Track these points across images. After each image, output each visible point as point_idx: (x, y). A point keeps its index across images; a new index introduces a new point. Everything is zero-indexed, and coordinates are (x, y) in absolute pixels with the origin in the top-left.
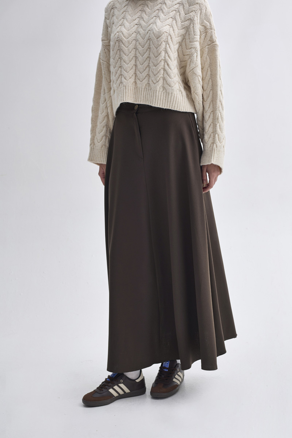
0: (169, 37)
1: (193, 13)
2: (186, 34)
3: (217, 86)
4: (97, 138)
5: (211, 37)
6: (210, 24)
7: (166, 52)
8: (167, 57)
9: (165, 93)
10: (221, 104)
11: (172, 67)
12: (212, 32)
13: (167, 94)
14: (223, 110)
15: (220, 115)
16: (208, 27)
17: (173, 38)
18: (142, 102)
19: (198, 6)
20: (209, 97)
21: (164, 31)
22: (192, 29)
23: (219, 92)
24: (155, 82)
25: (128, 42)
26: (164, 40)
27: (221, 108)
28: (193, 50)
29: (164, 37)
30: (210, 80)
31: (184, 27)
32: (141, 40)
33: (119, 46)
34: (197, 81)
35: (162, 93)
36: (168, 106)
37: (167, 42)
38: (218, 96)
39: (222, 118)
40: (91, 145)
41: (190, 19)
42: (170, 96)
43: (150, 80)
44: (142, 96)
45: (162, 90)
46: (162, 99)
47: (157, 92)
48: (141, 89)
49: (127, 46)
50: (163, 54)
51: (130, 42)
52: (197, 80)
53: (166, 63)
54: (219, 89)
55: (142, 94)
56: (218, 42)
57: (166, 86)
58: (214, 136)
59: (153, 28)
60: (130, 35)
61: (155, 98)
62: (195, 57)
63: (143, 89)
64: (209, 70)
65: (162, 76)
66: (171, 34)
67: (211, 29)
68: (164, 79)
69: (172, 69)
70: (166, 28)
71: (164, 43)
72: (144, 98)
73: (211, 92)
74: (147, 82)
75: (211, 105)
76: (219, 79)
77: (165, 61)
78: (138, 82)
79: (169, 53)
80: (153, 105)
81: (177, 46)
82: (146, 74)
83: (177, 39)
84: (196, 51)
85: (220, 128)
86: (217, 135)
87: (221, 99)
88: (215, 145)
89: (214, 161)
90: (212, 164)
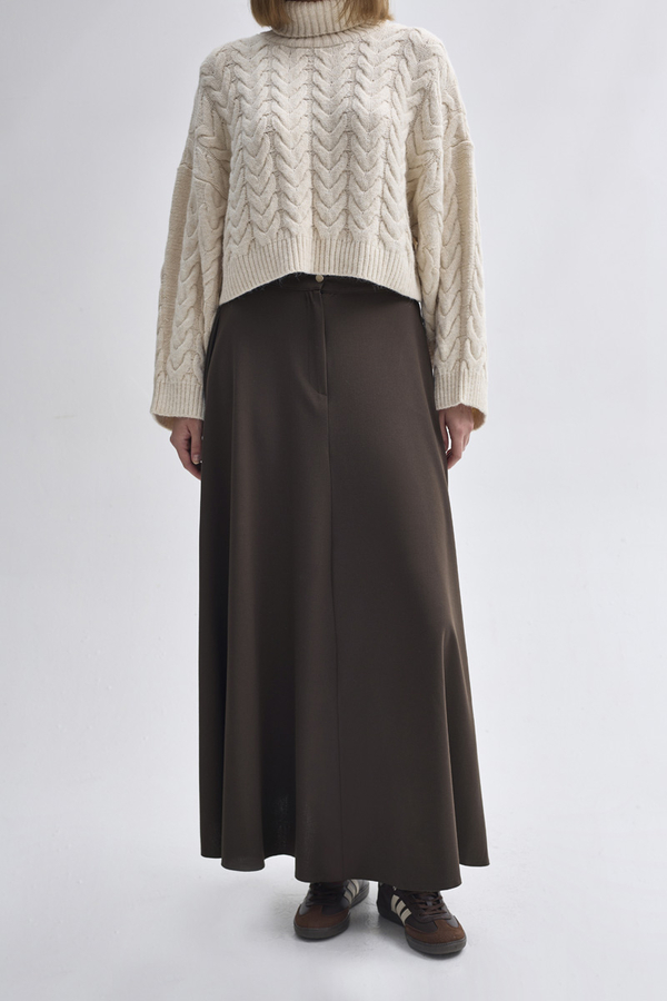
0: (392, 129)
1: (429, 75)
2: (414, 121)
3: (469, 233)
4: (171, 360)
5: (459, 128)
6: (456, 100)
7: (386, 159)
8: (389, 173)
10: (478, 274)
11: (397, 194)
12: (459, 117)
14: (481, 286)
15: (474, 299)
16: (453, 107)
18: (332, 270)
19: (435, 59)
20: (453, 258)
21: (383, 114)
22: (427, 110)
23: (474, 248)
24: (363, 223)
26: (383, 133)
27: (476, 283)
28: (430, 156)
29: (383, 129)
30: (458, 223)
31: (411, 106)
34: (434, 224)
35: (378, 250)
36: (386, 280)
37: (388, 140)
38: (472, 257)
39: (479, 304)
40: (157, 376)
41: (423, 89)
42: (392, 259)
43: (351, 221)
44: (332, 257)
45: (376, 242)
46: (376, 264)
47: (369, 246)
48: (328, 242)
50: (381, 163)
52: (435, 222)
53: (386, 186)
54: (474, 241)
55: (333, 253)
56: (470, 141)
57: (385, 234)
58: (463, 345)
59: (354, 108)
61: (362, 260)
62: (435, 172)
63: (334, 243)
64: (455, 200)
65: (377, 212)
66: (396, 123)
67: (458, 110)
68: (381, 220)
69: (398, 199)
70: (384, 109)
71: (383, 141)
72: (337, 262)
73: (459, 249)
74: (342, 226)
75: (458, 278)
76: (474, 219)
77: (385, 181)
78: (321, 226)
79: (392, 164)
80: (359, 276)
82: (341, 207)
84: (437, 158)
85: (475, 327)
86: (468, 342)
87: (479, 262)
88: (464, 364)
89: (465, 399)
90: (461, 405)
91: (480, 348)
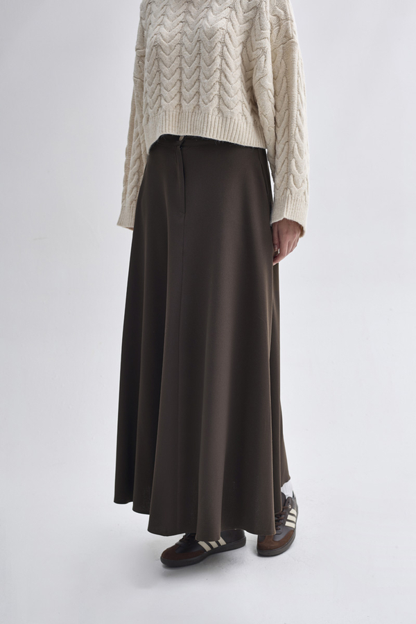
0: (227, 36)
2: (250, 29)
3: (292, 103)
5: (287, 31)
6: (285, 12)
7: (223, 56)
8: (224, 66)
9: (221, 118)
10: (299, 130)
11: (232, 80)
12: (287, 24)
13: (225, 119)
14: (302, 138)
15: (296, 147)
16: (282, 17)
17: (232, 37)
18: (189, 132)
20: (283, 120)
21: (219, 27)
22: (258, 21)
23: (296, 113)
24: (206, 101)
25: (170, 47)
26: (219, 40)
27: (298, 136)
28: (260, 52)
29: (219, 37)
30: (286, 96)
31: (247, 19)
32: (187, 43)
33: (157, 54)
34: (266, 98)
35: (217, 118)
36: (226, 137)
37: (224, 44)
38: (294, 118)
39: (300, 151)
41: (256, 7)
42: (228, 122)
43: (201, 100)
44: (189, 123)
45: (216, 112)
46: (216, 127)
47: (210, 116)
48: (187, 114)
49: (168, 53)
50: (218, 60)
51: (173, 47)
52: (266, 96)
53: (222, 74)
54: (296, 108)
55: (189, 121)
56: (297, 39)
57: (223, 107)
58: (288, 178)
59: (203, 24)
60: (172, 38)
61: (206, 125)
62: (263, 62)
63: (190, 114)
64: (285, 81)
65: (217, 92)
66: (230, 31)
67: (287, 19)
68: (220, 97)
69: (232, 82)
70: (222, 23)
71: (219, 45)
72: (192, 127)
73: (286, 113)
74: (196, 103)
75: (286, 133)
76: (297, 93)
77: (222, 71)
78: (184, 103)
79: (227, 59)
80: (204, 136)
81: (239, 49)
82: (195, 91)
83: (238, 39)
84: (265, 53)
85: (297, 166)
86: (291, 177)
87: (300, 122)
88: (289, 192)
89: (288, 215)
90: (284, 219)
91: (301, 181)
